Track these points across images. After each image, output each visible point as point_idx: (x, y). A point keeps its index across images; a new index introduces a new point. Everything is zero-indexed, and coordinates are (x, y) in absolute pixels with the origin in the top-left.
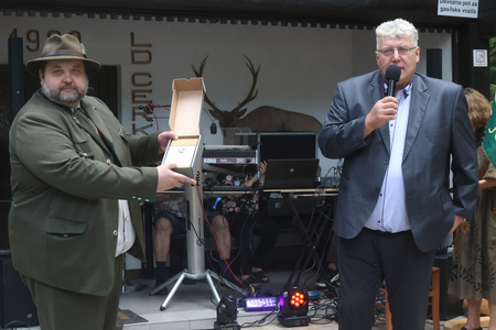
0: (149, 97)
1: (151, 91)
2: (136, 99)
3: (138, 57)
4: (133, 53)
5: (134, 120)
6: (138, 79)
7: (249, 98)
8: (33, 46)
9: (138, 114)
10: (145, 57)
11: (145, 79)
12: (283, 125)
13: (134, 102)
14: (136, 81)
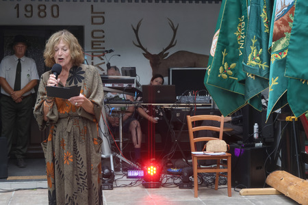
0: (103, 45)
1: (104, 42)
2: (94, 46)
3: (96, 20)
4: (92, 18)
5: (92, 59)
6: (96, 34)
7: (171, 46)
8: (29, 14)
9: (95, 56)
10: (100, 20)
11: (100, 34)
12: (195, 63)
13: (93, 48)
14: (94, 35)
